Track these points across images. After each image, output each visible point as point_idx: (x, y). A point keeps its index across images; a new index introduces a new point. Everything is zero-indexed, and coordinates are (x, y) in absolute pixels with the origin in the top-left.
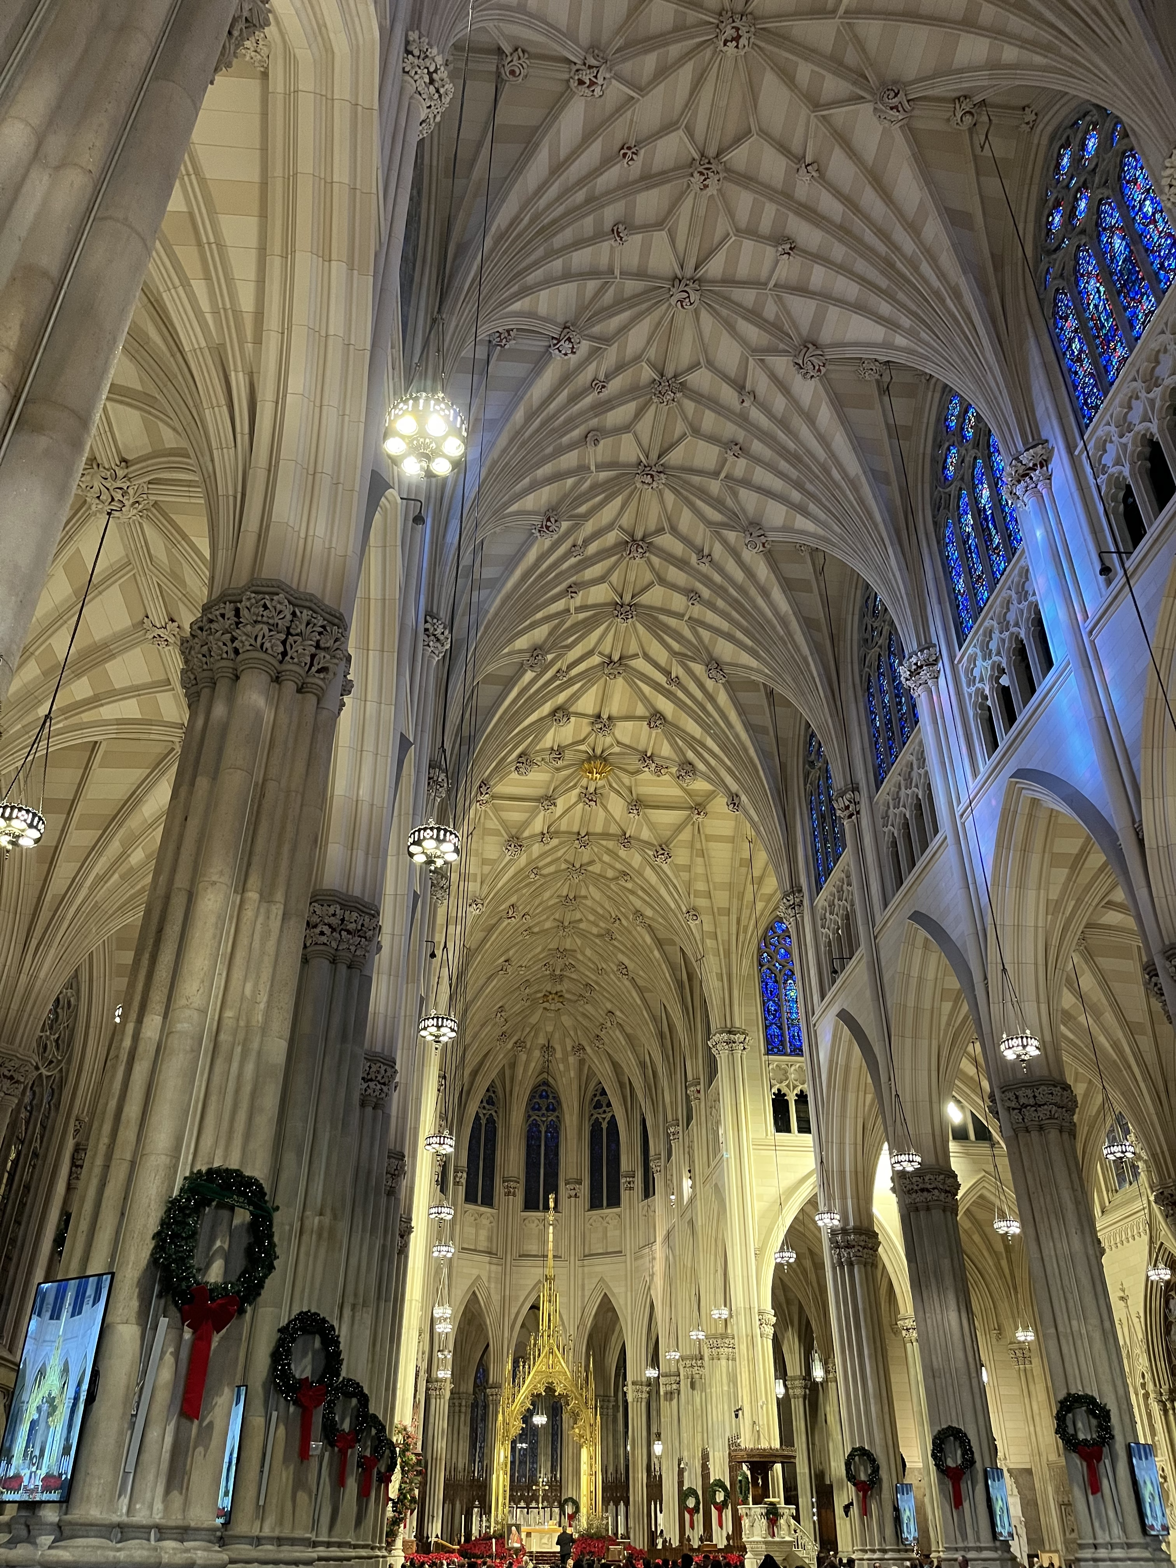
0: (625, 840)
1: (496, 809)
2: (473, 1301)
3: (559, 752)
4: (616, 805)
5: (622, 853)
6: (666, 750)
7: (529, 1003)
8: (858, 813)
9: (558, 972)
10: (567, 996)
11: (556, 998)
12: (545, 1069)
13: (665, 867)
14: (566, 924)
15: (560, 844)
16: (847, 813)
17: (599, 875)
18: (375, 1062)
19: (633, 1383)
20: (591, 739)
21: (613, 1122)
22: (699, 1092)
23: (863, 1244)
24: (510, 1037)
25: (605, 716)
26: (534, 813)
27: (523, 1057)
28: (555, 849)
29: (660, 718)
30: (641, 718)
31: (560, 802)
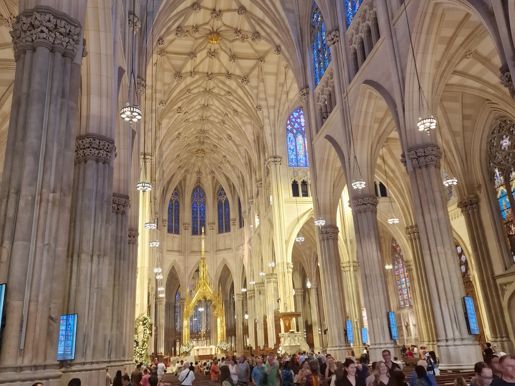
0: (229, 75)
1: (168, 58)
2: (173, 268)
3: (196, 28)
4: (224, 57)
5: (228, 82)
6: (246, 27)
7: (190, 154)
8: (338, 41)
9: (202, 140)
10: (206, 151)
11: (201, 151)
12: (199, 181)
13: (247, 87)
14: (204, 118)
15: (200, 78)
16: (332, 42)
17: (218, 94)
18: (102, 140)
19: (237, 295)
20: (211, 23)
21: (227, 201)
22: (261, 184)
23: (332, 231)
24: (183, 168)
25: (217, 10)
26: (186, 61)
27: (189, 176)
28: (197, 80)
29: (243, 9)
30: (234, 10)
31: (198, 55)
